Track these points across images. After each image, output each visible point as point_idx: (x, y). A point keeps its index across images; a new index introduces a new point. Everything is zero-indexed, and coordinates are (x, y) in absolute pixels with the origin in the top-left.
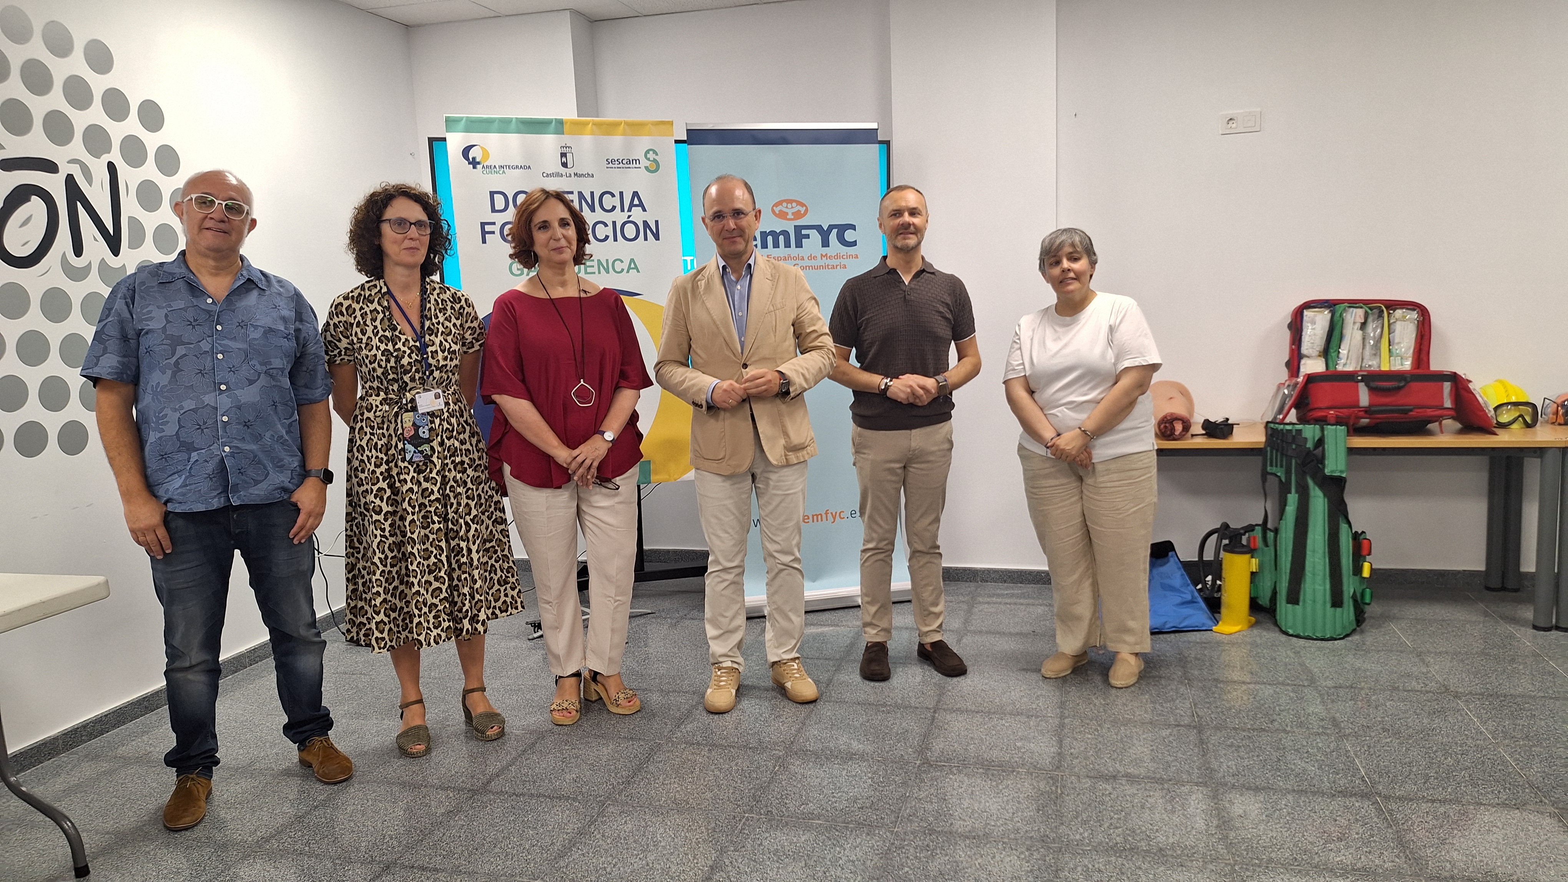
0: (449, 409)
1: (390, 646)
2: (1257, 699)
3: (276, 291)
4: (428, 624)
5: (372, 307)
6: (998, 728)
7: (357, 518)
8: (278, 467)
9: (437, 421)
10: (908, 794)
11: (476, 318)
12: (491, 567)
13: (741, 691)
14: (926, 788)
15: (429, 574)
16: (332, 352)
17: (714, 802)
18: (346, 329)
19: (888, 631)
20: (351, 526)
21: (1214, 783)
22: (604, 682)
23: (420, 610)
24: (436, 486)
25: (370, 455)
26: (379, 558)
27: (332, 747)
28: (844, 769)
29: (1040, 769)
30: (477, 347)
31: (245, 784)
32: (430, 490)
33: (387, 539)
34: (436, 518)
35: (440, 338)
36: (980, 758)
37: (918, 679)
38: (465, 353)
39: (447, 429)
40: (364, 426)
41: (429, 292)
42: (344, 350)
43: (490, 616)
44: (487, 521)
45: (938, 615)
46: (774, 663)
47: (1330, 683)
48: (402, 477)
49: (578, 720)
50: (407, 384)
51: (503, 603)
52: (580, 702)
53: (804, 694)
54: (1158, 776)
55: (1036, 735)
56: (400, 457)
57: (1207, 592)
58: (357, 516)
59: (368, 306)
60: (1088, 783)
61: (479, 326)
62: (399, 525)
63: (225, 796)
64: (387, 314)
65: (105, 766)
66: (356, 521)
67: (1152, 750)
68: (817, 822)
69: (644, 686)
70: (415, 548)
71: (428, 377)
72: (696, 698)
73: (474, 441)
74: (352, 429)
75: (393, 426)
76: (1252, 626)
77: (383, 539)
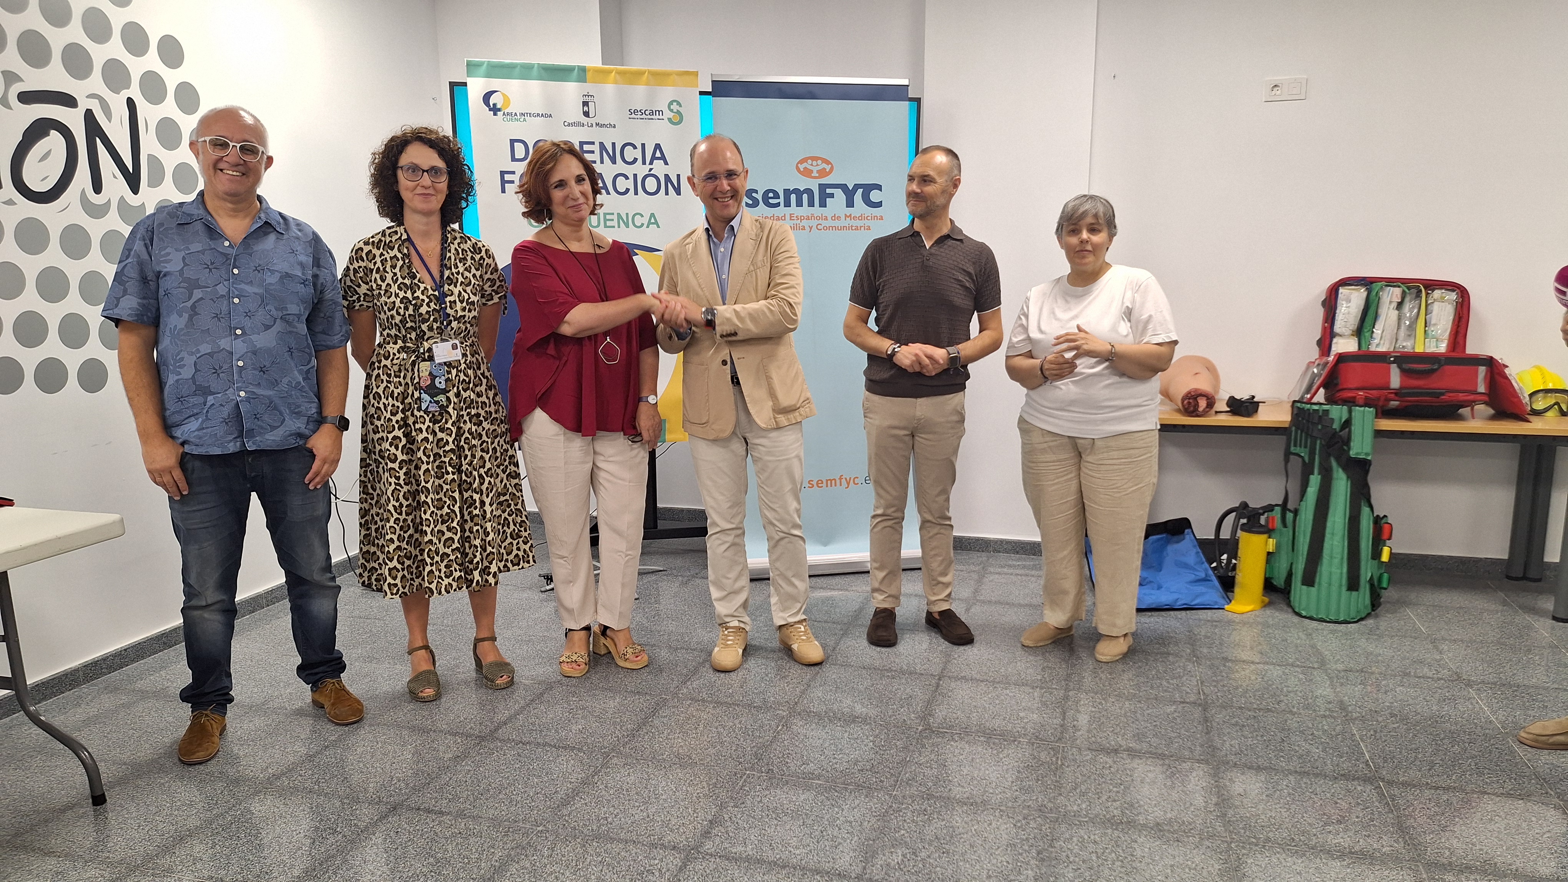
0: (466, 360)
1: (402, 593)
2: (1266, 679)
3: (294, 235)
4: (440, 573)
5: (392, 254)
6: (1003, 698)
7: (371, 465)
8: (295, 413)
9: (454, 372)
10: (908, 759)
11: (496, 269)
12: (504, 521)
13: (748, 651)
14: (927, 753)
15: (442, 524)
16: (351, 297)
17: (717, 758)
18: (366, 274)
19: (896, 597)
20: (366, 472)
21: (1215, 761)
22: (614, 636)
23: (432, 559)
24: (451, 436)
25: (387, 403)
26: (393, 506)
27: (343, 689)
28: (846, 731)
29: (1041, 740)
30: (496, 299)
31: (259, 722)
32: (445, 441)
33: (402, 488)
34: (450, 469)
35: (459, 288)
36: (982, 726)
37: (925, 646)
38: (484, 304)
39: (464, 380)
40: (381, 374)
41: (449, 241)
42: (363, 296)
43: (502, 569)
44: (502, 475)
45: (947, 585)
46: (780, 627)
47: (1340, 667)
48: (417, 426)
49: (587, 672)
50: (425, 333)
51: (515, 557)
52: (589, 655)
53: (810, 656)
54: (1160, 752)
55: (1040, 706)
56: (416, 406)
57: (1221, 571)
58: (371, 462)
59: (388, 253)
60: (1089, 756)
61: (498, 278)
62: (414, 474)
63: (239, 733)
64: (407, 261)
65: (124, 699)
66: (370, 468)
67: (1155, 726)
68: (817, 782)
69: (653, 642)
70: (429, 498)
71: (446, 327)
72: (703, 655)
73: (491, 394)
74: (369, 376)
75: (409, 375)
76: (1266, 606)
77: (398, 487)
